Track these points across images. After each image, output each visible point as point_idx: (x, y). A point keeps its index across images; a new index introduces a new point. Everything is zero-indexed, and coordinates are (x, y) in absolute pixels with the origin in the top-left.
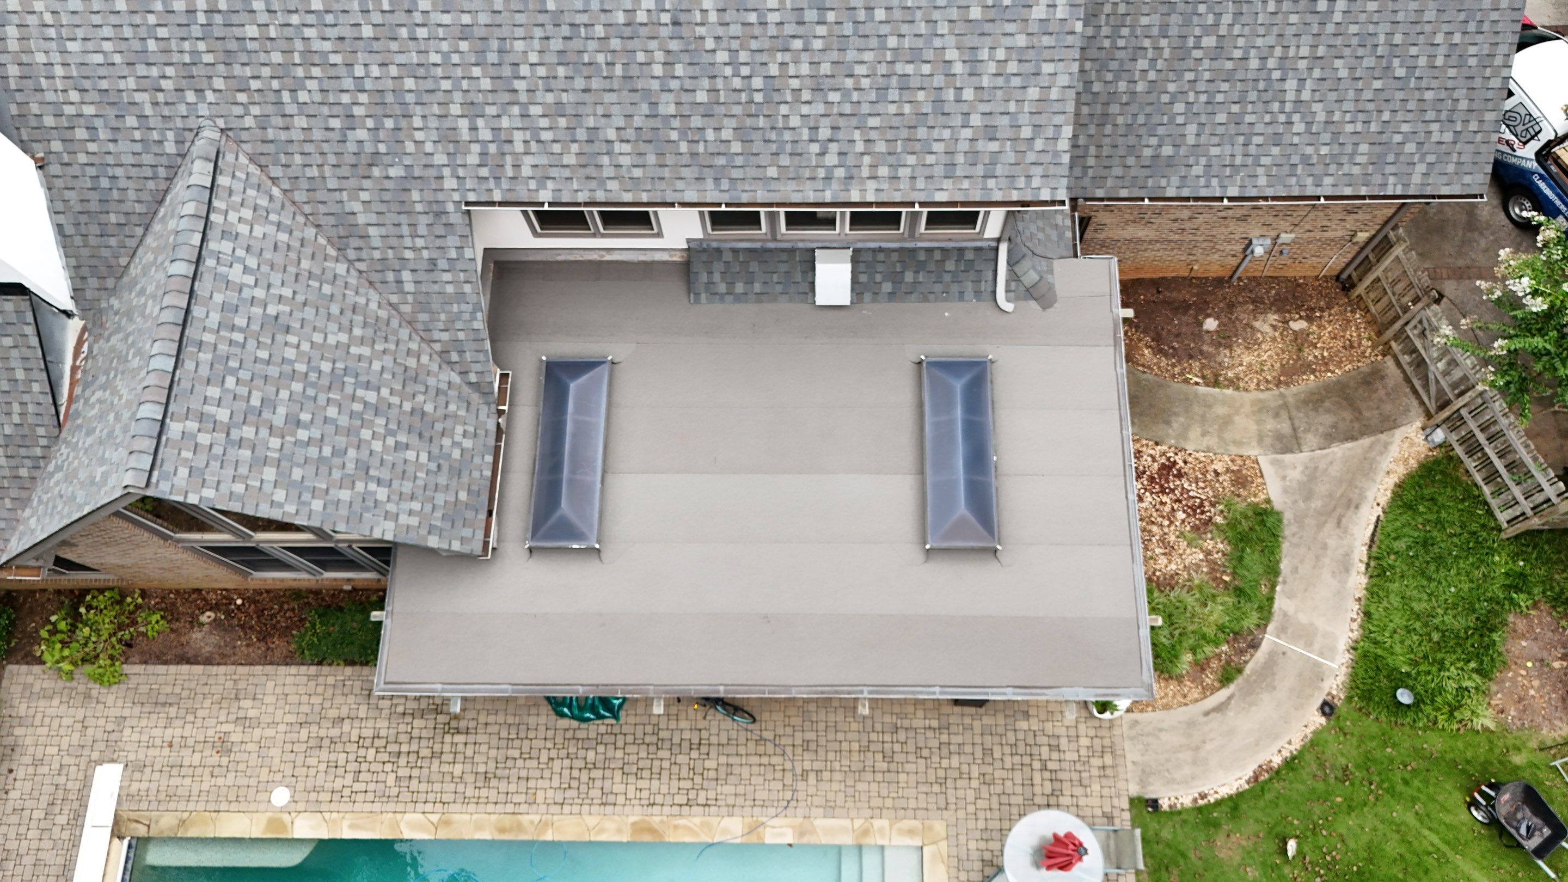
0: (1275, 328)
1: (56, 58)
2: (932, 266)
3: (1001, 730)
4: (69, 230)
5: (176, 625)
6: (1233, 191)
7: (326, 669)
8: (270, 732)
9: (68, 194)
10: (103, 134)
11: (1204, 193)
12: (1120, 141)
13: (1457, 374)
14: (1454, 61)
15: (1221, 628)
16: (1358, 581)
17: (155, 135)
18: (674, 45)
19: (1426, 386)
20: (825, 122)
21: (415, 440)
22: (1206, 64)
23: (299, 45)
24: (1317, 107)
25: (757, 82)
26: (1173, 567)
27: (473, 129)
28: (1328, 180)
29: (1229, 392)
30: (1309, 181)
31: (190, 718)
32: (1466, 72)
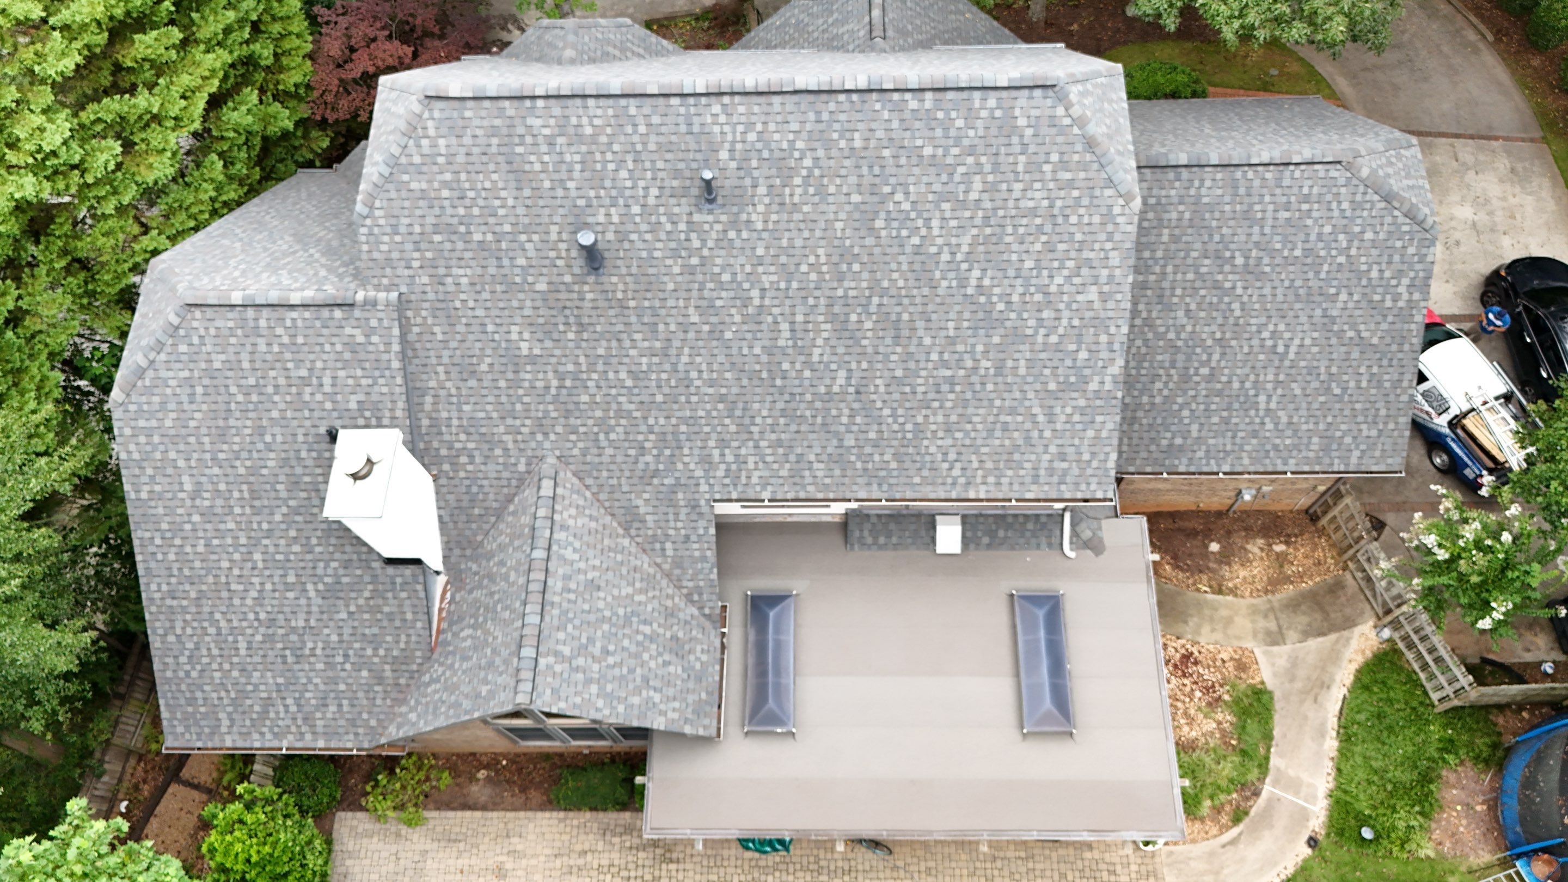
0: (1262, 549)
1: (455, 414)
2: (1017, 526)
3: (1072, 859)
4: (446, 519)
5: (459, 780)
6: (1226, 468)
7: (571, 814)
8: (533, 862)
9: (449, 497)
10: (478, 460)
11: (1205, 469)
12: (1145, 435)
13: (1395, 592)
14: (1374, 383)
15: (1231, 781)
16: (1331, 744)
17: (513, 460)
18: (856, 406)
19: (1375, 596)
20: (953, 450)
21: (673, 658)
22: (1203, 385)
23: (614, 406)
24: (1281, 413)
25: (909, 427)
26: (1194, 734)
27: (722, 455)
28: (1292, 461)
29: (1230, 598)
30: (1279, 461)
31: (475, 851)
32: (1383, 391)
